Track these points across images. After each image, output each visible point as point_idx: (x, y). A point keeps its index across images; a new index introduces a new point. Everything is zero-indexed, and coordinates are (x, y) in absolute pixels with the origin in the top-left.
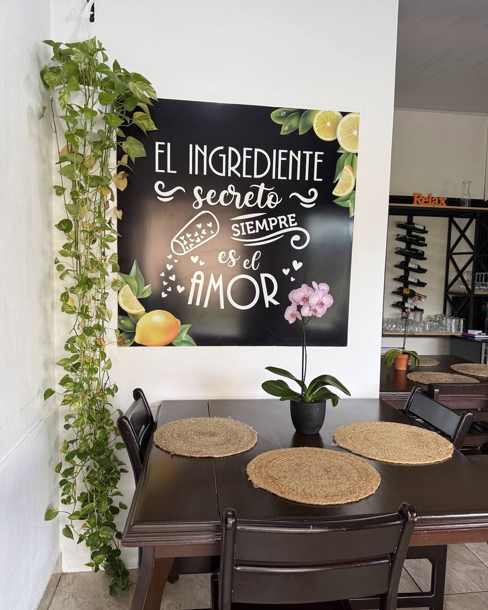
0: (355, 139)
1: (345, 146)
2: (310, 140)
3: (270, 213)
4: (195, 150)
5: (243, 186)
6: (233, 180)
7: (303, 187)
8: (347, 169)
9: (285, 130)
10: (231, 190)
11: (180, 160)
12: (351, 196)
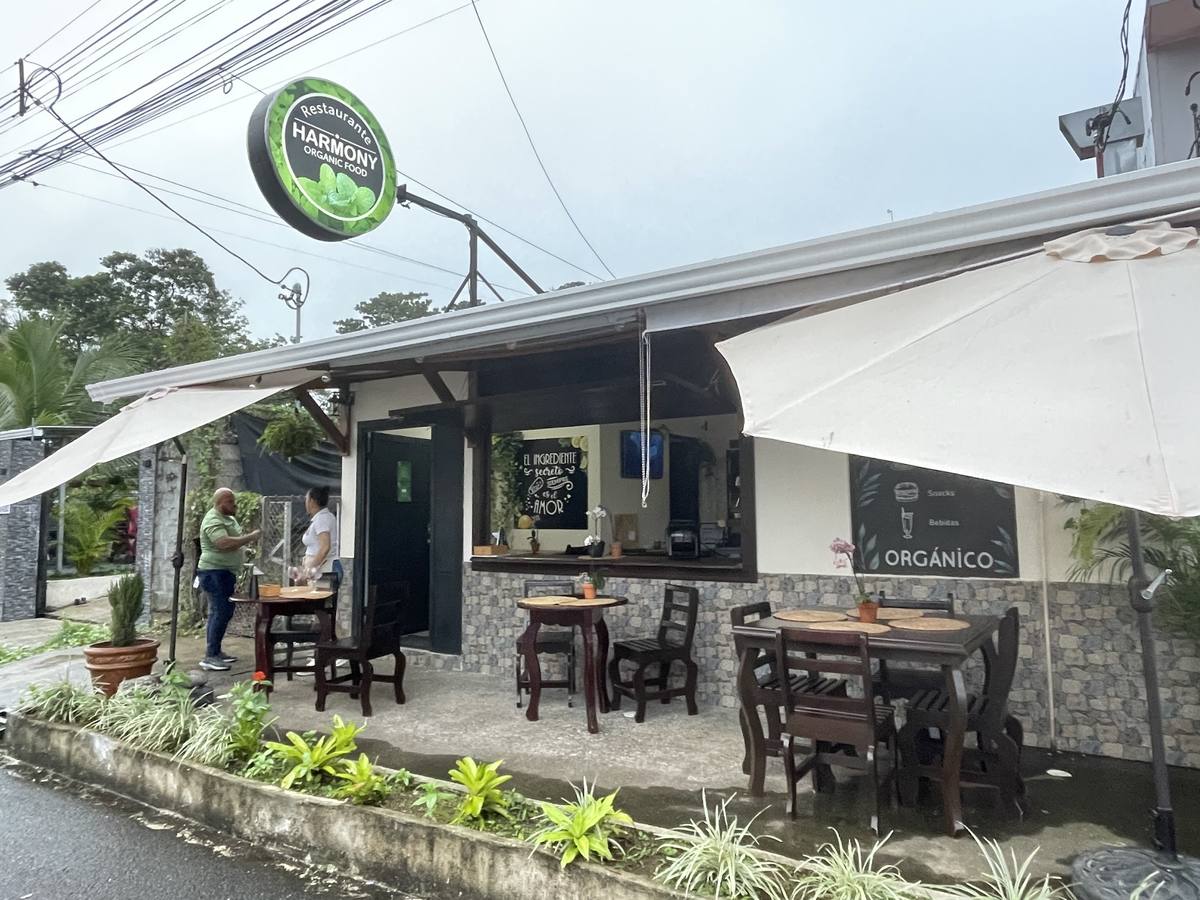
0: (587, 447)
1: (584, 449)
2: (570, 449)
3: (559, 476)
4: (536, 456)
5: (551, 467)
6: (548, 465)
7: (569, 466)
8: (584, 458)
9: (563, 446)
10: (547, 469)
11: (532, 461)
12: (586, 468)
